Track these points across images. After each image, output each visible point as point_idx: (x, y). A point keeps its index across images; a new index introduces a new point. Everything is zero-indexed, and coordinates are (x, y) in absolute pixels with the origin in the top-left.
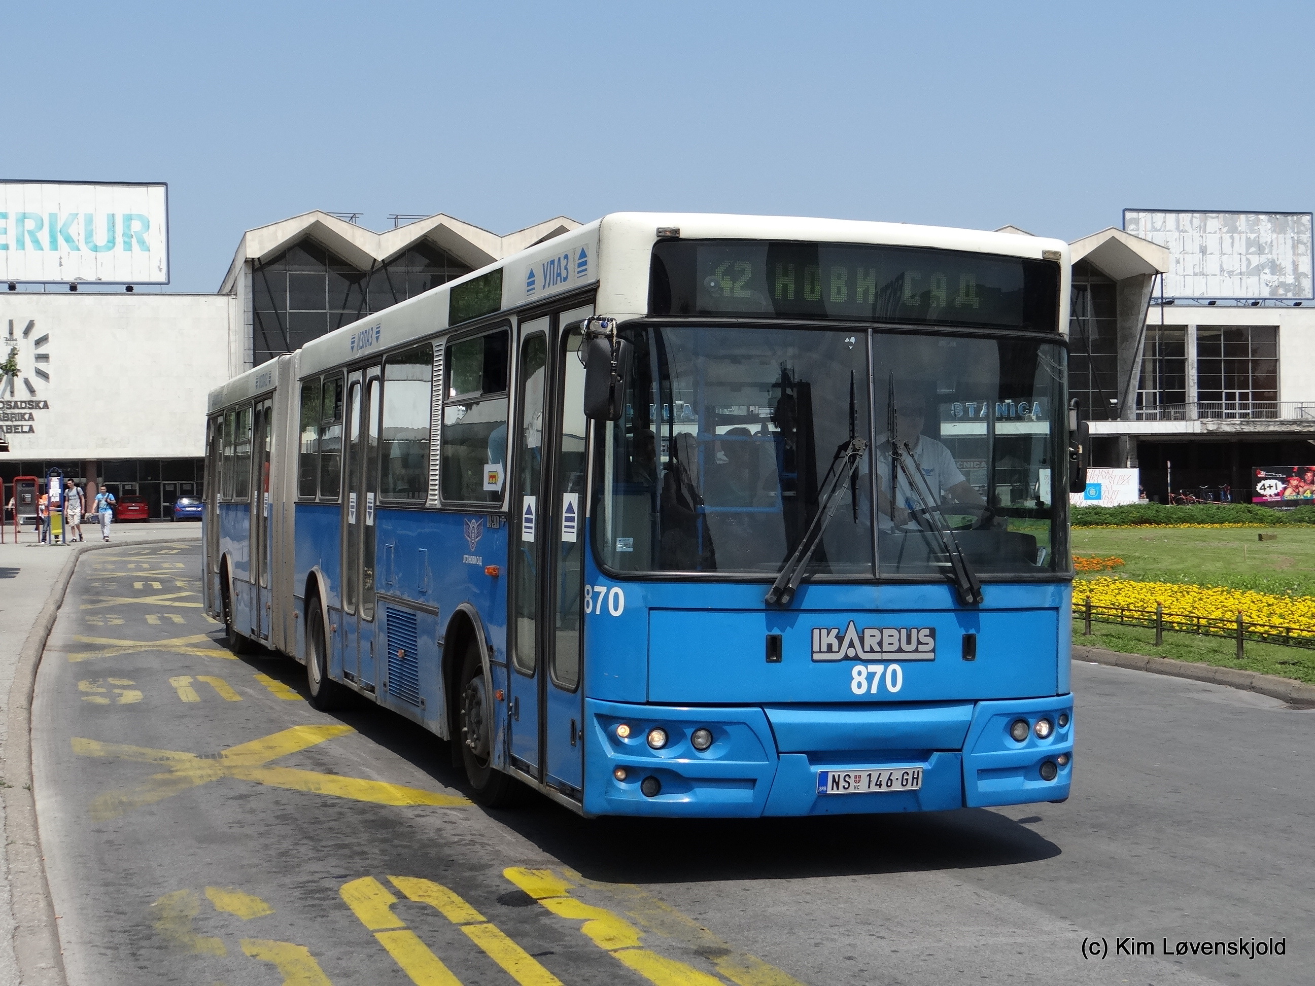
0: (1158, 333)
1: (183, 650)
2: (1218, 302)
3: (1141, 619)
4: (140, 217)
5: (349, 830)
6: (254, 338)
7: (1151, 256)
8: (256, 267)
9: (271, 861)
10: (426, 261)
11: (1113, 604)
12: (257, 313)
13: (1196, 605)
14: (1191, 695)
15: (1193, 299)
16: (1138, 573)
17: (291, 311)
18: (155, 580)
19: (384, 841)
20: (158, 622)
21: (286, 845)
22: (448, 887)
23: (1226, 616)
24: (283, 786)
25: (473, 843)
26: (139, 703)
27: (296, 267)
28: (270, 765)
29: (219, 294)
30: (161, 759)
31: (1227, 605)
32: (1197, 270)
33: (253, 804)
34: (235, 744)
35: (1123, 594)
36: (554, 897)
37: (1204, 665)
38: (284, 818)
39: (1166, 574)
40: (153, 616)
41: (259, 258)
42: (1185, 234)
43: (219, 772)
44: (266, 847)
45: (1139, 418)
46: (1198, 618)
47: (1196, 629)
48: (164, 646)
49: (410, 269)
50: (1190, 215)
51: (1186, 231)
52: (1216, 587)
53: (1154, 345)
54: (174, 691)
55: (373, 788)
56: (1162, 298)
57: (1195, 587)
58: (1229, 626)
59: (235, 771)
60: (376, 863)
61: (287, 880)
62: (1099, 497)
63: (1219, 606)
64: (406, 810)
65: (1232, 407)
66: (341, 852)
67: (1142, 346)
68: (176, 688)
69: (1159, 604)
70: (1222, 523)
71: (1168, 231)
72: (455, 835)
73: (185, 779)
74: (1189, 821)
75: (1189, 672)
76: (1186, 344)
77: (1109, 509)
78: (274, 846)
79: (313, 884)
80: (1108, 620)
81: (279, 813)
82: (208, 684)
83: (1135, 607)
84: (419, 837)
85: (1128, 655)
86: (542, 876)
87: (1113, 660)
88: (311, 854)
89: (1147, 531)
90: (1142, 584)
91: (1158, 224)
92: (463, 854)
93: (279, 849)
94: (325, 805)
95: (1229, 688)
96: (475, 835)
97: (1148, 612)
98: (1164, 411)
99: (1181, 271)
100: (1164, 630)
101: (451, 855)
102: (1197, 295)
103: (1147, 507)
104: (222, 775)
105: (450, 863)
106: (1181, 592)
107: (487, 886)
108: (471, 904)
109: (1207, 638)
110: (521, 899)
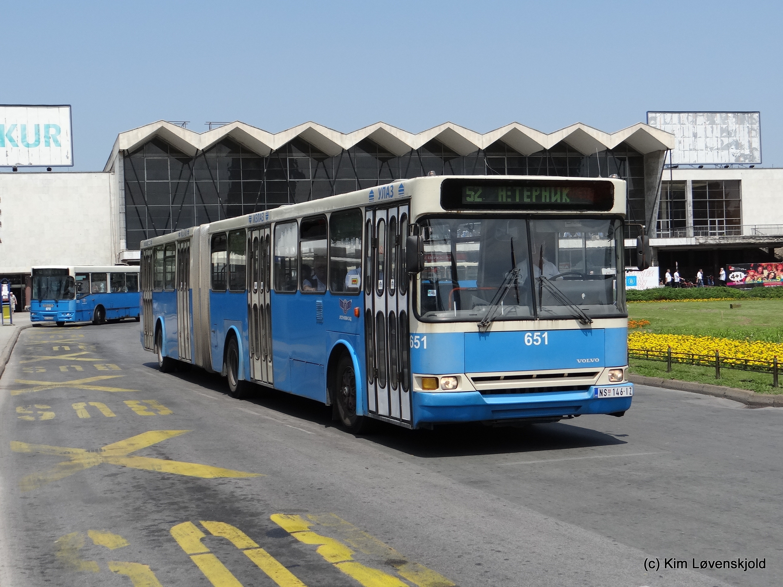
0: (669, 186)
1: (81, 387)
2: (704, 166)
3: (659, 356)
4: (55, 126)
5: (177, 493)
6: (125, 198)
7: (664, 139)
8: (126, 155)
9: (129, 513)
10: (230, 150)
11: (642, 348)
12: (127, 183)
13: (692, 347)
14: (688, 401)
15: (689, 165)
16: (658, 329)
17: (148, 181)
18: (66, 345)
19: (199, 499)
20: (67, 370)
21: (139, 503)
22: (236, 527)
23: (710, 353)
24: (138, 468)
25: (252, 499)
26: (53, 419)
27: (150, 154)
28: (131, 455)
29: (104, 171)
30: (65, 453)
31: (711, 347)
32: (691, 147)
33: (120, 479)
34: (110, 443)
35: (649, 342)
36: (301, 531)
37: (696, 383)
38: (138, 487)
39: (675, 329)
40: (64, 367)
41: (127, 150)
42: (684, 126)
43: (99, 460)
44: (126, 505)
45: (659, 236)
46: (693, 355)
47: (691, 361)
48: (70, 384)
49: (219, 154)
50: (687, 114)
51: (685, 124)
52: (704, 336)
53: (667, 192)
54: (74, 412)
55: (193, 468)
56: (671, 164)
57: (692, 337)
58: (711, 359)
59: (109, 459)
60: (193, 513)
61: (138, 525)
62: (635, 284)
63: (706, 348)
64: (213, 480)
65: (714, 229)
66: (172, 507)
67: (659, 193)
68: (75, 410)
69: (669, 347)
70: (709, 298)
71: (673, 124)
72: (242, 495)
73: (80, 465)
74: (686, 477)
75: (687, 388)
76: (686, 191)
77: (641, 291)
78: (132, 504)
79: (154, 527)
80: (639, 357)
81: (135, 484)
82: (96, 407)
83: (655, 349)
84: (220, 497)
85: (651, 378)
86: (294, 519)
87: (642, 382)
88: (154, 509)
89: (664, 304)
90: (660, 336)
91: (668, 120)
92: (247, 507)
93: (134, 506)
94: (163, 479)
95: (712, 396)
96: (254, 495)
97: (663, 352)
98: (673, 232)
99: (682, 148)
100: (673, 362)
101: (238, 508)
102: (692, 162)
103: (664, 290)
104: (102, 462)
105: (237, 512)
106: (683, 340)
107: (261, 526)
108: (250, 536)
109: (698, 367)
110: (280, 533)
